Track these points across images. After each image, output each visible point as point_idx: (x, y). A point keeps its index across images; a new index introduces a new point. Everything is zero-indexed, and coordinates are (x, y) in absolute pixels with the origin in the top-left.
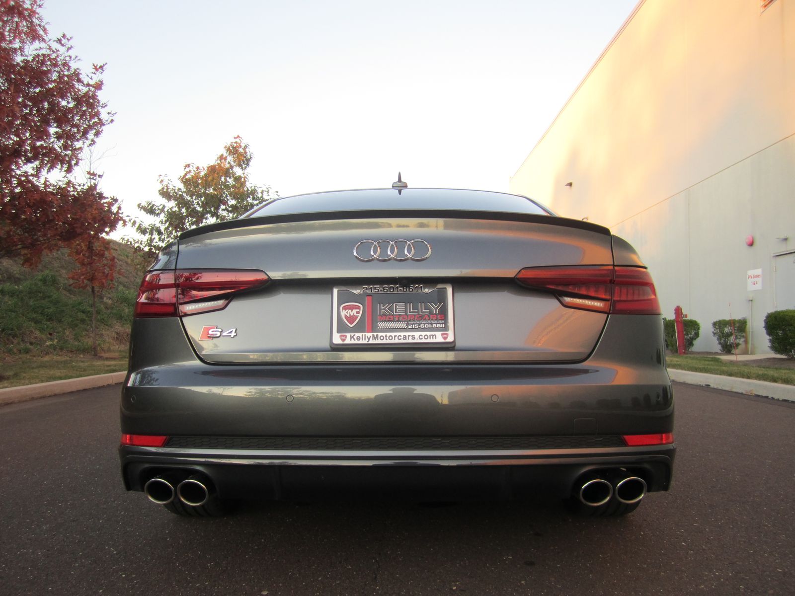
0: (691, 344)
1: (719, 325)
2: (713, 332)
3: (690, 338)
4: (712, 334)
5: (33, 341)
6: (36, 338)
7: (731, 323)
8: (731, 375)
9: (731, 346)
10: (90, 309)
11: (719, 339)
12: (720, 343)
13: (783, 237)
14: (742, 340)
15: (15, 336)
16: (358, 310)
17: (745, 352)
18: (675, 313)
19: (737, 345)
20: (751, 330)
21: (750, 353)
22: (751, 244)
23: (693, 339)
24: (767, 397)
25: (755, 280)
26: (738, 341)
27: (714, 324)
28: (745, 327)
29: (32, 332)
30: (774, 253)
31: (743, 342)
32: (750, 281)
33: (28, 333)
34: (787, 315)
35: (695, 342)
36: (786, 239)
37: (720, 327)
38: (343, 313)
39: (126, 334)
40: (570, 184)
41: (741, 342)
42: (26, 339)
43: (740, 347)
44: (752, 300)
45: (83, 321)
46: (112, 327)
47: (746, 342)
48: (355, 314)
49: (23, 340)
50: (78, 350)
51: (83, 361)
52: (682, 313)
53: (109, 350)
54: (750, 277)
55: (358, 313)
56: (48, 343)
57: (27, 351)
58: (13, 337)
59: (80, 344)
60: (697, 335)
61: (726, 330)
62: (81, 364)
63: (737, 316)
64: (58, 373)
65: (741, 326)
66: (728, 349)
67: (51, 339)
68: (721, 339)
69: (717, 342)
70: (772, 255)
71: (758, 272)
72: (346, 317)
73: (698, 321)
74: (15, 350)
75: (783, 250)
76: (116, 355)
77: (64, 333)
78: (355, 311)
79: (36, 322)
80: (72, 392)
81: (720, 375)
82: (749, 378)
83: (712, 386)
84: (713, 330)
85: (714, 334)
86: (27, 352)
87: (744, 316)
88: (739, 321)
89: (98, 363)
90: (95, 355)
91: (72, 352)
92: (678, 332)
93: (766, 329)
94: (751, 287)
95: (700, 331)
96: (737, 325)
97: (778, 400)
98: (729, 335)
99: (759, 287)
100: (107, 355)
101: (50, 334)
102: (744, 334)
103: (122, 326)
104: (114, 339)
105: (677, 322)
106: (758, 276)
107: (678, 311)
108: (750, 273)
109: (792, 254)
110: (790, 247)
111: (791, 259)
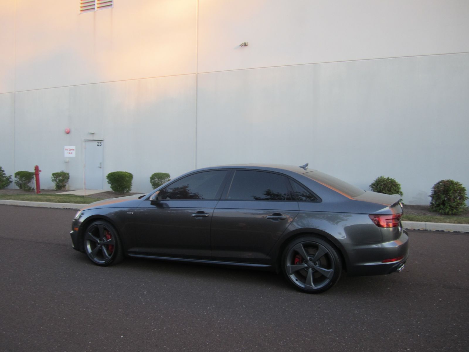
13: (93, 132)
18: (35, 170)
22: (68, 133)
25: (71, 151)
30: (85, 139)
32: (66, 152)
36: (93, 134)
37: (55, 176)
44: (68, 162)
54: (66, 149)
66: (60, 188)
68: (57, 183)
70: (83, 140)
71: (73, 147)
75: (91, 138)
84: (52, 178)
92: (37, 180)
94: (67, 154)
99: (74, 155)
105: (37, 174)
106: (73, 150)
107: (36, 167)
108: (66, 147)
109: (96, 141)
110: (96, 138)
111: (96, 143)
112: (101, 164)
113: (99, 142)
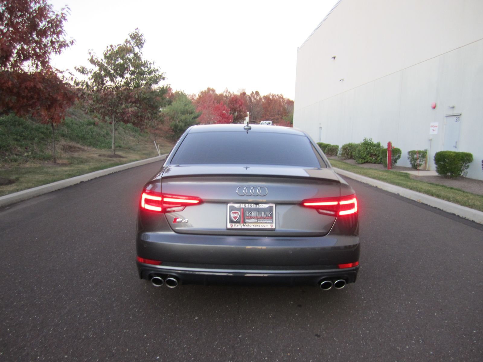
0: (395, 162)
1: (412, 153)
2: (408, 157)
3: (395, 158)
4: (407, 158)
5: (18, 153)
6: (18, 151)
7: (419, 152)
8: (411, 189)
9: (417, 165)
10: (46, 131)
11: (411, 161)
12: (411, 164)
13: (452, 106)
14: (424, 162)
15: (6, 150)
16: (238, 214)
17: (424, 170)
18: (388, 146)
19: (420, 165)
20: (429, 157)
21: (427, 169)
22: (434, 108)
23: (397, 159)
24: (427, 205)
25: (434, 128)
26: (421, 163)
27: (409, 153)
28: (425, 155)
29: (15, 148)
31: (424, 163)
32: (431, 129)
33: (14, 148)
34: (447, 154)
35: (398, 161)
36: (453, 107)
37: (412, 155)
38: (232, 215)
39: (68, 146)
40: (334, 58)
41: (422, 163)
42: (13, 152)
43: (422, 166)
44: (431, 140)
45: (43, 139)
46: (59, 142)
47: (426, 163)
48: (237, 216)
49: (11, 153)
50: (44, 158)
51: (50, 168)
52: (391, 146)
53: (61, 158)
54: (432, 126)
55: (238, 215)
56: (26, 154)
57: (16, 160)
58: (5, 151)
59: (43, 154)
60: (399, 157)
61: (415, 156)
62: (49, 170)
63: (422, 149)
64: (40, 177)
65: (423, 155)
66: (415, 167)
67: (27, 152)
68: (412, 161)
69: (410, 163)
70: (445, 115)
71: (436, 124)
72: (233, 217)
73: (401, 149)
74: (8, 160)
75: (451, 112)
76: (65, 161)
77: (33, 147)
78: (237, 214)
79: (17, 140)
80: (53, 192)
81: (406, 188)
82: (420, 192)
83: (401, 194)
84: (408, 156)
85: (408, 158)
86: (15, 162)
87: (426, 148)
88: (422, 152)
89: (59, 169)
90: (55, 162)
91: (40, 159)
92: (388, 156)
93: (435, 161)
94: (431, 133)
95: (402, 155)
96: (422, 154)
97: (432, 207)
98: (416, 159)
99: (435, 133)
100: (60, 161)
101: (26, 148)
102: (425, 159)
103: (65, 141)
104: (61, 150)
105: (388, 151)
106: (436, 126)
107: (389, 144)
108: (433, 124)
109: (455, 116)
110: (456, 112)
111: (454, 118)
112: (456, 143)
113: (458, 116)
